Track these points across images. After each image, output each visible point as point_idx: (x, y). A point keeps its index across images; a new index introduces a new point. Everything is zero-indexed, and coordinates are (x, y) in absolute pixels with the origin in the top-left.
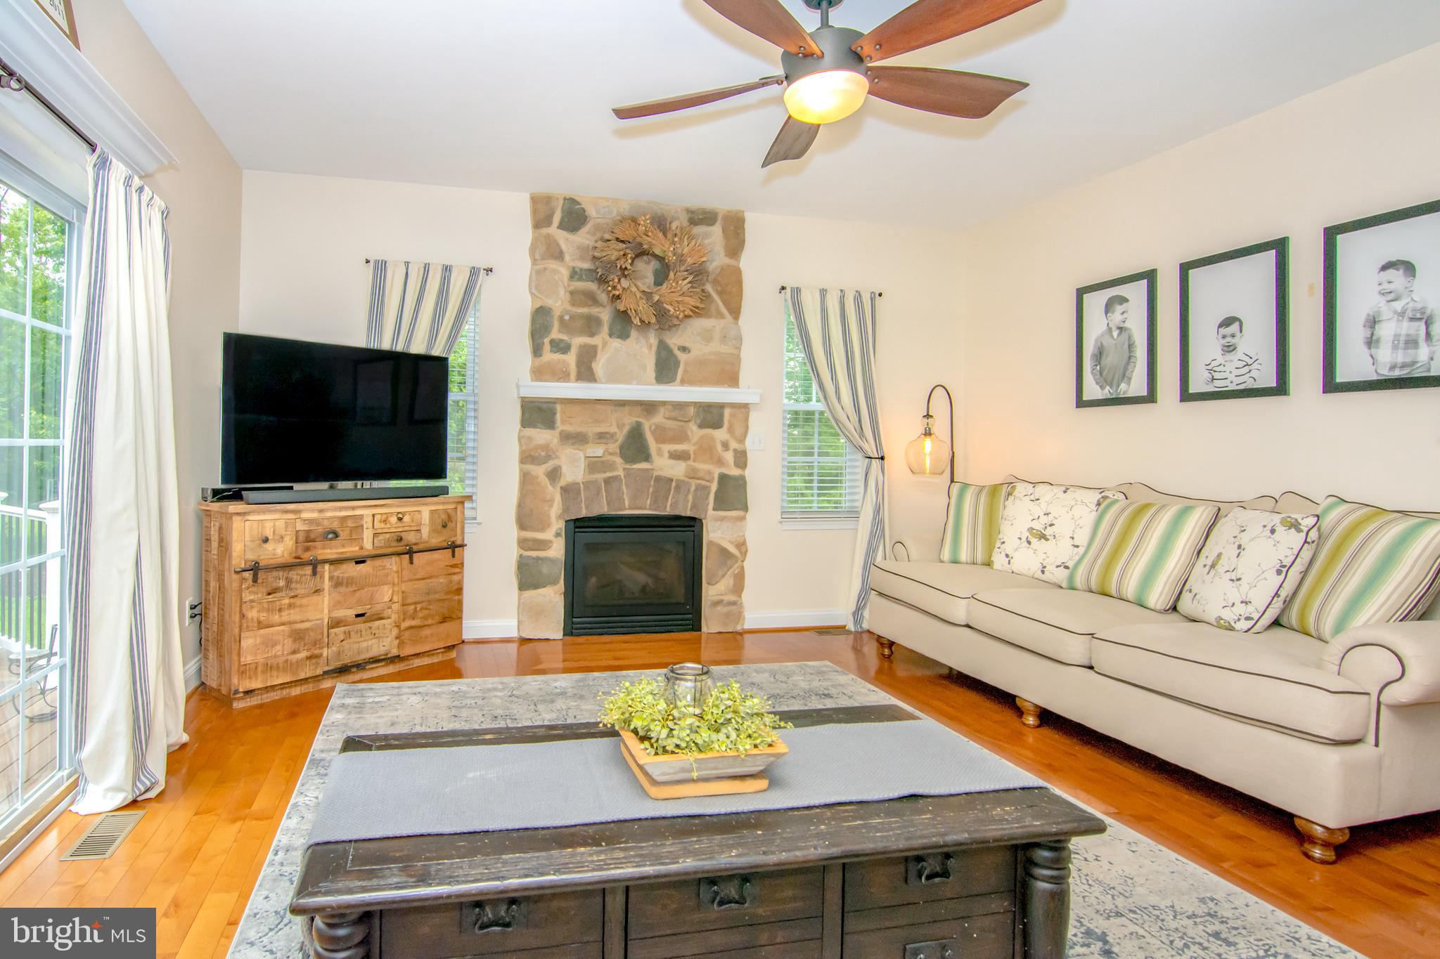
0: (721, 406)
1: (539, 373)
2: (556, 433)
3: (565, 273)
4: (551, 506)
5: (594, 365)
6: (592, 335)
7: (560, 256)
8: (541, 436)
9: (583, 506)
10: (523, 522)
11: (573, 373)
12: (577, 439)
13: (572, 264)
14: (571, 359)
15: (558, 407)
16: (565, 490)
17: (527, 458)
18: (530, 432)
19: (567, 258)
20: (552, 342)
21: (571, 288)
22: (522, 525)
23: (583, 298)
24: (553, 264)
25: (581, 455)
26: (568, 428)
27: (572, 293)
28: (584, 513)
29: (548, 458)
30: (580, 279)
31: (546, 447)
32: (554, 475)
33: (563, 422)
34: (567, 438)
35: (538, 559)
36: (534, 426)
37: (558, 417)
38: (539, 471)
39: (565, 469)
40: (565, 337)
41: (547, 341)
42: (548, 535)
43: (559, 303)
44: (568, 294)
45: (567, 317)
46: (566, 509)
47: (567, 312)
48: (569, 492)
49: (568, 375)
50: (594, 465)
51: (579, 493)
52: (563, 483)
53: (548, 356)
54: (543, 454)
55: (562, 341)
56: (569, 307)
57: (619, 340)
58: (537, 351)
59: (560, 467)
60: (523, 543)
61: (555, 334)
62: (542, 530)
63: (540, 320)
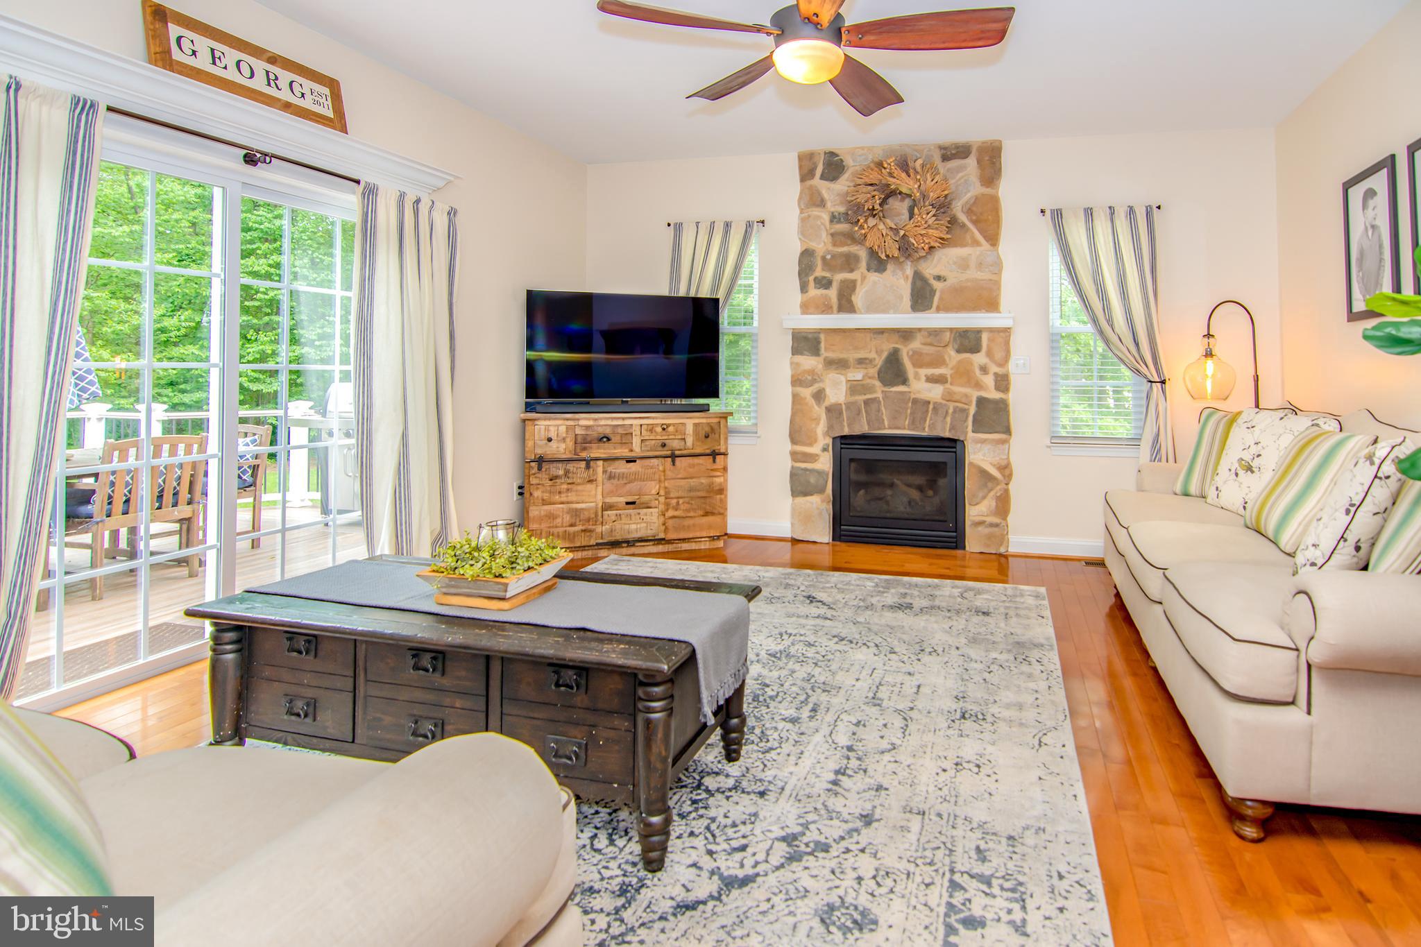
0: (978, 332)
1: (806, 308)
2: (821, 359)
3: (826, 217)
4: (818, 424)
5: (853, 298)
6: (852, 271)
7: (822, 203)
8: (809, 362)
9: (845, 424)
10: (794, 437)
11: (835, 307)
12: (839, 364)
13: (832, 210)
14: (833, 293)
15: (822, 336)
16: (829, 410)
17: (796, 381)
18: (799, 358)
19: (829, 204)
20: (816, 279)
21: (832, 231)
22: (794, 441)
23: (843, 239)
24: (816, 212)
25: (843, 379)
26: (831, 355)
27: (832, 235)
28: (846, 432)
29: (814, 381)
30: (839, 222)
31: (812, 372)
32: (819, 396)
33: (826, 349)
34: (830, 363)
35: (806, 470)
36: (802, 354)
37: (822, 345)
38: (806, 393)
39: (828, 391)
40: (827, 274)
41: (811, 278)
42: (815, 449)
43: (822, 245)
44: (830, 237)
45: (829, 257)
46: (830, 427)
47: (829, 252)
48: (833, 411)
49: (831, 307)
50: (854, 388)
51: (841, 413)
52: (827, 403)
53: (814, 292)
54: (809, 378)
55: (824, 278)
56: (830, 248)
57: (876, 274)
58: (804, 288)
59: (824, 389)
60: (795, 456)
61: (819, 272)
62: (811, 445)
63: (807, 258)
